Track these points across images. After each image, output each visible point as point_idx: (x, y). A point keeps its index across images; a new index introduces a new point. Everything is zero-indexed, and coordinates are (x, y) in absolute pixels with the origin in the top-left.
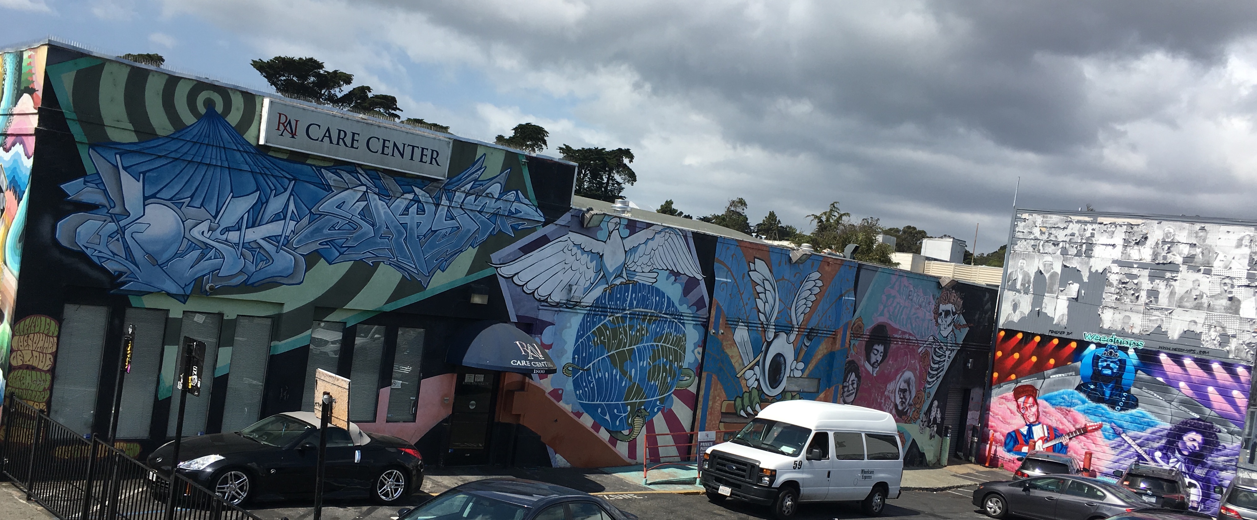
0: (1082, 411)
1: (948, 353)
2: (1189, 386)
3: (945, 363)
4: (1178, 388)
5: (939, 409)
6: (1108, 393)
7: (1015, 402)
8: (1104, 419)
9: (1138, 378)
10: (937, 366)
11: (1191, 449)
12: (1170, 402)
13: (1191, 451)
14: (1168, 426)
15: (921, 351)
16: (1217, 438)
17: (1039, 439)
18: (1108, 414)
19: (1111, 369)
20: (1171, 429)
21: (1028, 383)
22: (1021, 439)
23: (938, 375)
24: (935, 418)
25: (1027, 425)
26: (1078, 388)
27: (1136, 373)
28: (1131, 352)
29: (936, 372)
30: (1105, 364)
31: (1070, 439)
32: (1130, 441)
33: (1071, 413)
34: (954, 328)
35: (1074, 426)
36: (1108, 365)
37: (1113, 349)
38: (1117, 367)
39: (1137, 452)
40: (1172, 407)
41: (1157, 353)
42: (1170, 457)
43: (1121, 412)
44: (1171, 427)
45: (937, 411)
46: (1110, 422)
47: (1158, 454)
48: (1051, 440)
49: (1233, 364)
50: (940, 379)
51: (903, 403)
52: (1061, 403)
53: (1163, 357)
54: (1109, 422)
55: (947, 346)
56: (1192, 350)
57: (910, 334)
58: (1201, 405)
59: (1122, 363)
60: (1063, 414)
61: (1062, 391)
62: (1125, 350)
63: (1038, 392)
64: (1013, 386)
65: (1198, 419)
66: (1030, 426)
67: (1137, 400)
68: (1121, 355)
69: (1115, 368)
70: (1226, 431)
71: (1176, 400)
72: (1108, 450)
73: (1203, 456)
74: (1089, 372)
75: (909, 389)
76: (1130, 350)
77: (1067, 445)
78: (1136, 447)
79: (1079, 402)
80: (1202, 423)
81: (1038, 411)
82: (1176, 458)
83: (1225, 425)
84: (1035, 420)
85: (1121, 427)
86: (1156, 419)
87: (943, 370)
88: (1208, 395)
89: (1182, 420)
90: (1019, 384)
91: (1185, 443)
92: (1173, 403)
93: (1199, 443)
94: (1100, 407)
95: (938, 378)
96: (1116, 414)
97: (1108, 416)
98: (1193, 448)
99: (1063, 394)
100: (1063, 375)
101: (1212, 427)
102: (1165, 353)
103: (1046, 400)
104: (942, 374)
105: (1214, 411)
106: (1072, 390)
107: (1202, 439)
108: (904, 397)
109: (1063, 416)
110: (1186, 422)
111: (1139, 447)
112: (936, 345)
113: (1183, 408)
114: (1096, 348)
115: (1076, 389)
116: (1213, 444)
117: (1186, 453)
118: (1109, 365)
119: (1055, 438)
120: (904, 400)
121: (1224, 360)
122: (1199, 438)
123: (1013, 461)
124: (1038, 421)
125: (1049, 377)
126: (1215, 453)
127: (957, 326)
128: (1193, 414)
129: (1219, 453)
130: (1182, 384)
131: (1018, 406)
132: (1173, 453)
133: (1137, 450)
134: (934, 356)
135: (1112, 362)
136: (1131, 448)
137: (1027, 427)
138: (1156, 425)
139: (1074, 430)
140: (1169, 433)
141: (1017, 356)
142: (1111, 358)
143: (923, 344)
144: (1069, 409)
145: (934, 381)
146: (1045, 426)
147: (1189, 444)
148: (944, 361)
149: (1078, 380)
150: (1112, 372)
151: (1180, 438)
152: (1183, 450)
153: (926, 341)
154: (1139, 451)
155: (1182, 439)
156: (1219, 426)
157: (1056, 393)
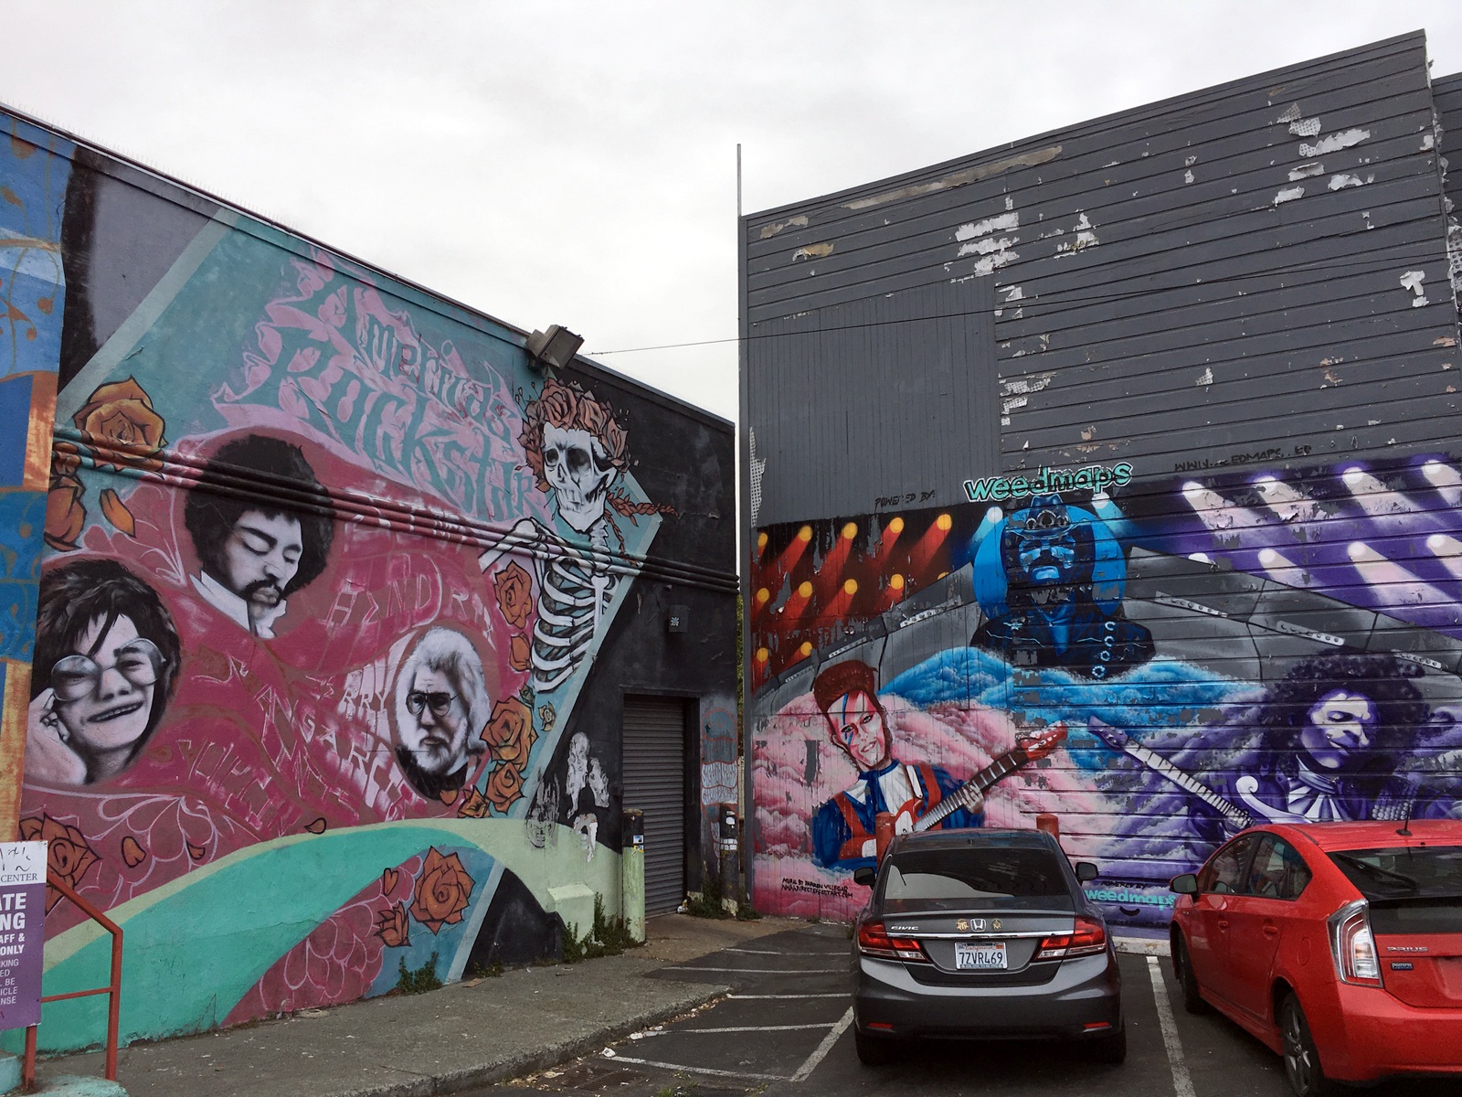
0: (999, 701)
1: (600, 583)
2: (1288, 556)
3: (596, 613)
4: (1260, 571)
5: (595, 763)
6: (1061, 634)
7: (821, 719)
8: (1066, 709)
9: (1136, 569)
10: (564, 621)
11: (1344, 747)
12: (1244, 617)
13: (1343, 752)
14: (1257, 690)
15: (493, 564)
16: (1418, 695)
17: (901, 811)
18: (1075, 693)
19: (1055, 562)
20: (1266, 700)
21: (847, 657)
22: (853, 820)
23: (576, 652)
24: (586, 793)
25: (862, 776)
26: (980, 640)
27: (1127, 558)
28: (1101, 502)
29: (564, 642)
30: (1037, 553)
31: (985, 791)
32: (1155, 762)
33: (973, 714)
34: (608, 506)
35: (988, 750)
36: (1046, 554)
37: (1050, 506)
38: (1072, 552)
39: (1182, 790)
40: (1255, 630)
41: (1174, 487)
42: (1286, 784)
43: (1110, 680)
44: (1264, 691)
45: (590, 767)
46: (1086, 718)
47: (1247, 784)
48: (934, 806)
49: (1409, 458)
50: (585, 667)
51: (435, 745)
52: (942, 690)
53: (1193, 492)
54: (1081, 719)
55: (592, 559)
56: (1271, 451)
57: (429, 499)
58: (1342, 606)
59: (1084, 538)
60: (951, 723)
61: (936, 658)
62: (1084, 500)
63: (876, 674)
64: (809, 674)
65: (1343, 650)
66: (872, 777)
67: (1147, 636)
68: (1075, 516)
69: (1066, 556)
70: (1439, 665)
71: (1260, 608)
72: (1093, 801)
73: (1388, 764)
74: (999, 587)
75: (460, 695)
76: (1097, 497)
77: (979, 810)
78: (1174, 775)
79: (989, 678)
80: (1359, 658)
81: (885, 730)
82: (1303, 784)
83: (1430, 652)
84: (881, 757)
85: (1117, 723)
86: (1217, 676)
87: (589, 636)
88: (1354, 570)
89: (1293, 663)
90: (826, 665)
91: (1320, 732)
92: (1253, 619)
93: (1363, 724)
94: (1046, 679)
95: (574, 660)
96: (1094, 690)
97: (1074, 700)
98: (1349, 742)
99: (941, 664)
100: (933, 612)
101: (1392, 664)
102: (1196, 479)
103: (902, 692)
104: (591, 648)
105: (1386, 614)
106: (962, 649)
107: (1371, 710)
108: (440, 722)
109: (952, 730)
110: (1308, 667)
111: (1185, 776)
112: (548, 551)
113: (1288, 627)
114: (1004, 516)
115: (973, 644)
116: (1410, 715)
117: (1331, 763)
118: (1049, 552)
119: (943, 798)
120: (439, 734)
121: (1374, 454)
122: (1360, 707)
123: (845, 889)
124: (890, 761)
125: (899, 628)
126: (1424, 743)
127: (618, 504)
128: (1323, 638)
129: (1435, 741)
130: (1267, 557)
131: (833, 729)
132: (1293, 770)
133: (1181, 782)
134: (548, 587)
135: (1053, 543)
136: (1164, 783)
137: (864, 782)
138: (1221, 694)
139: (991, 761)
140: (1264, 711)
141: (806, 589)
142: (1050, 533)
143: (498, 541)
144: (964, 703)
145: (560, 671)
146: (911, 770)
147: (1336, 732)
148: (592, 606)
149: (973, 617)
150: (1062, 571)
151: (1303, 720)
152: (1322, 756)
153: (506, 533)
154: (1187, 787)
155: (1309, 722)
156: (1412, 656)
157: (922, 666)
